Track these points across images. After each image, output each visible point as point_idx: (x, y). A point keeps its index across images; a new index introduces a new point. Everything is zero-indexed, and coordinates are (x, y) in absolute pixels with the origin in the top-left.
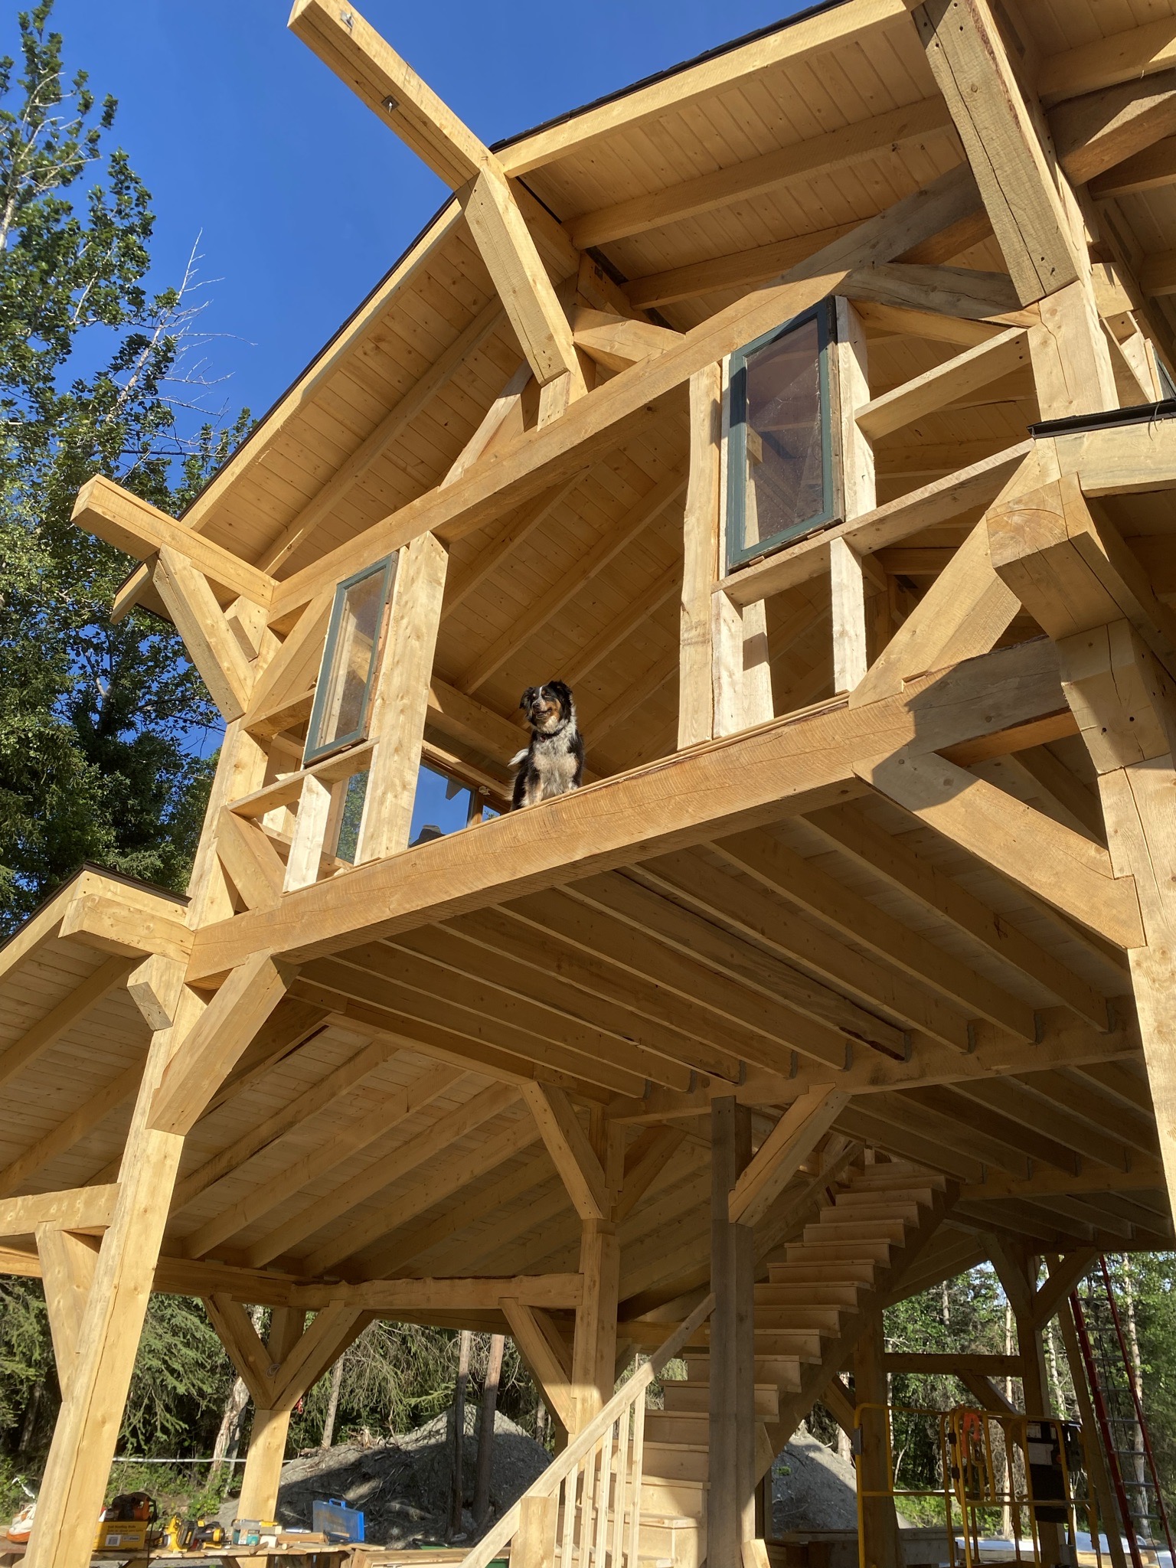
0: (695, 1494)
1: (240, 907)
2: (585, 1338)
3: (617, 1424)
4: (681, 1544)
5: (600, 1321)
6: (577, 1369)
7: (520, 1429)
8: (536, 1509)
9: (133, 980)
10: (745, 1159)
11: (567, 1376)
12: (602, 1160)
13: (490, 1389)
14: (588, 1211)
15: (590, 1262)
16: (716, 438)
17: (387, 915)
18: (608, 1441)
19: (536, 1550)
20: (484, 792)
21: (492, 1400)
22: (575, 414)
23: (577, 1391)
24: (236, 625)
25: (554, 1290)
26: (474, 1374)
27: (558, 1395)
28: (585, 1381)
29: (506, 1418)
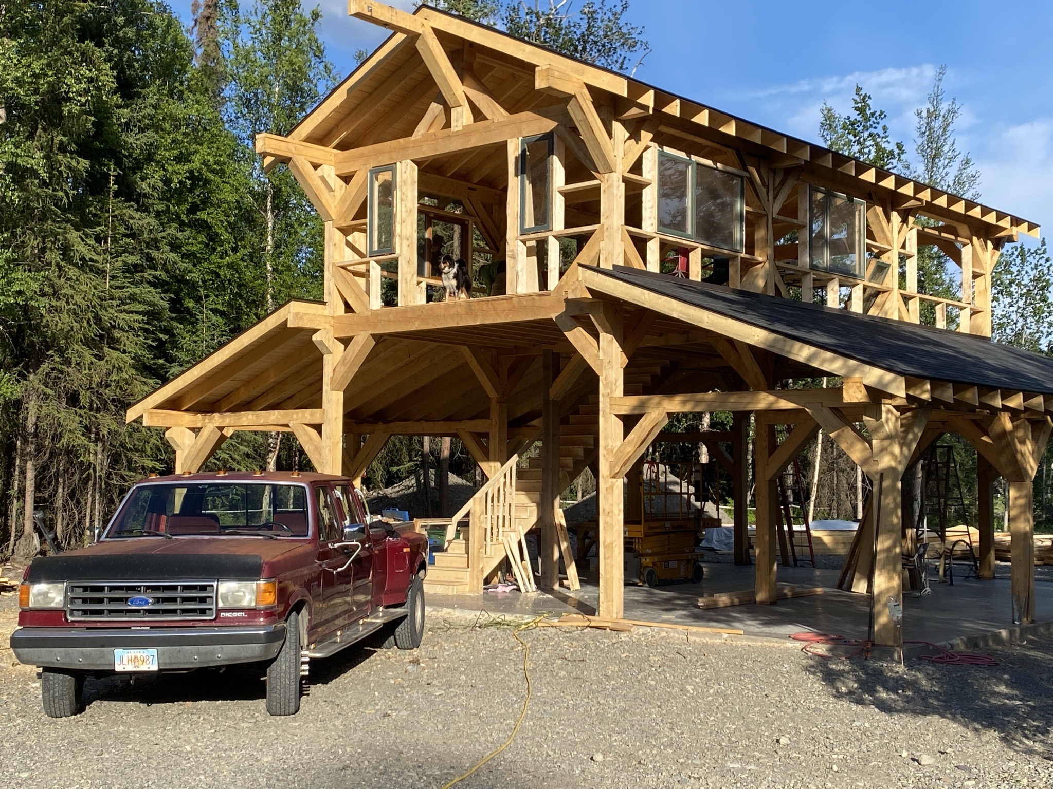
0: (537, 496)
1: (348, 308)
2: (494, 445)
3: (505, 475)
4: (531, 512)
5: (500, 437)
6: (491, 456)
7: (464, 482)
8: (477, 501)
9: (314, 338)
10: (557, 373)
11: (488, 459)
12: (497, 373)
13: (445, 460)
14: (492, 394)
15: (494, 415)
16: (517, 175)
17: (414, 328)
18: (502, 480)
19: (478, 513)
20: (432, 215)
21: (446, 466)
22: (466, 132)
23: (492, 464)
24: (323, 179)
25: (480, 425)
26: (432, 453)
27: (484, 466)
28: (495, 460)
29: (455, 476)
